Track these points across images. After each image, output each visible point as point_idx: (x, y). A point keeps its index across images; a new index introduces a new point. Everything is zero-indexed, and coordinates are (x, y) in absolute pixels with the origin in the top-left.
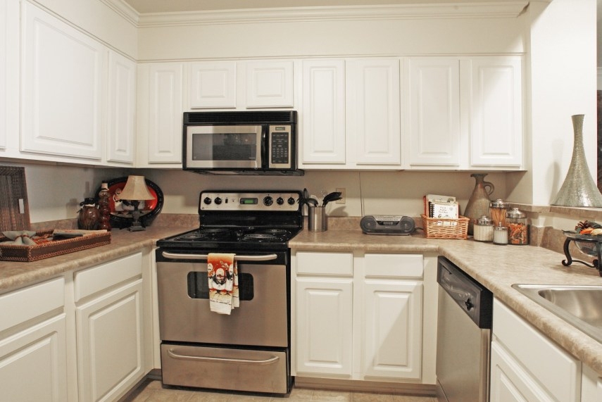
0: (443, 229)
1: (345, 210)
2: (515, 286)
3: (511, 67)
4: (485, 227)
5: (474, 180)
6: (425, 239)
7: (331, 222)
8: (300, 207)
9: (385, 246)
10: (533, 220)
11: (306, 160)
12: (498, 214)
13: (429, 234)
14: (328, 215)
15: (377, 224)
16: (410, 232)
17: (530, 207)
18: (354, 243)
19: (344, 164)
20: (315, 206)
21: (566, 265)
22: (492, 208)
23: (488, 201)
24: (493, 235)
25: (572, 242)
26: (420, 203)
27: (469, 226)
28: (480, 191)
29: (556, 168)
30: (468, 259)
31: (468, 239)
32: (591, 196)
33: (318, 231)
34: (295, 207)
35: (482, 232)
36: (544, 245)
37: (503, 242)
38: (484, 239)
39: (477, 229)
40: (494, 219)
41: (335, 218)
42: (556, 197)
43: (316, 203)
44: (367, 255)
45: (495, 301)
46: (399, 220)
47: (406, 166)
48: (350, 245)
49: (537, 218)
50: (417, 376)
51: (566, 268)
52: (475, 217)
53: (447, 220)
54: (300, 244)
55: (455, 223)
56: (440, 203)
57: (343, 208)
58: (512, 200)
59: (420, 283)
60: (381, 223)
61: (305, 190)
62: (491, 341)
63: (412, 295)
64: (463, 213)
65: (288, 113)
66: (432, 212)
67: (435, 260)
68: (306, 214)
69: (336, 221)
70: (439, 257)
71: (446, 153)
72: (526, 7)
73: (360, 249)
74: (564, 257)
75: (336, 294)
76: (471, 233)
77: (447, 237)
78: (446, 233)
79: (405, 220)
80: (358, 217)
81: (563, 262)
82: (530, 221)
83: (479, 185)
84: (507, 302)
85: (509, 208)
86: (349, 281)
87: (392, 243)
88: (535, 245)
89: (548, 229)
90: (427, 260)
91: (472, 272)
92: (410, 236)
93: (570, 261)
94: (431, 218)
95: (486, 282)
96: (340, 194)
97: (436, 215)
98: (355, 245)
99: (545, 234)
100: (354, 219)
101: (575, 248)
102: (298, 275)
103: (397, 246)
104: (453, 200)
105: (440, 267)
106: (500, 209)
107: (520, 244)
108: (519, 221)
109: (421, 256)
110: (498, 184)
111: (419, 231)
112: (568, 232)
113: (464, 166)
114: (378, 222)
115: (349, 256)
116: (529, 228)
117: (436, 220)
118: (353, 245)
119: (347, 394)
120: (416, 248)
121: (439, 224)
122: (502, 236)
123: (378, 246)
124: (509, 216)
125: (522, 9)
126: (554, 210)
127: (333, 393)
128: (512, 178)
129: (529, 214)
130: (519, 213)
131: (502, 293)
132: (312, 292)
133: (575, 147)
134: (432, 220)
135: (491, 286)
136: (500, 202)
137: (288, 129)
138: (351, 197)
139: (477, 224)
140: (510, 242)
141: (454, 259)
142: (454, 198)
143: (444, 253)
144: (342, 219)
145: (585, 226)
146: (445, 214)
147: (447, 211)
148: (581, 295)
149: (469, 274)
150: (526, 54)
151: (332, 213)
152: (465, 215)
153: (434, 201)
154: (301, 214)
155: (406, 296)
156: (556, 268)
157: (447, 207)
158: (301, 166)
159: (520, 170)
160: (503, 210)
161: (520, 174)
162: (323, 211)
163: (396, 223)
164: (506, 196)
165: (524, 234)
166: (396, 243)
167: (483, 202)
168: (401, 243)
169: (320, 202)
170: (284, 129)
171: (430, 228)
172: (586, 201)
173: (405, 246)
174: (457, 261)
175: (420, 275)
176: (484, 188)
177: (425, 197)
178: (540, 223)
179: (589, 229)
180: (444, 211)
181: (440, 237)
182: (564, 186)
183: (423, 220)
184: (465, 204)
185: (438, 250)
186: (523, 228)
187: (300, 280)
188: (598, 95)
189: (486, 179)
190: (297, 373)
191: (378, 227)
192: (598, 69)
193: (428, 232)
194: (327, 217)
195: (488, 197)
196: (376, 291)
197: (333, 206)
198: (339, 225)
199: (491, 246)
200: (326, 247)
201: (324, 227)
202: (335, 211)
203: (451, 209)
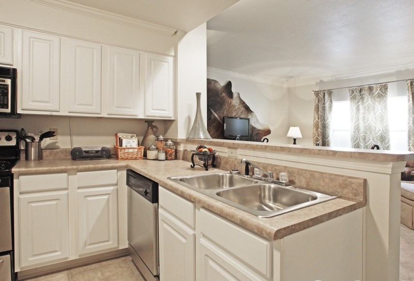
0: (128, 153)
1: (57, 144)
2: (169, 178)
3: (168, 62)
4: (153, 151)
5: (146, 123)
6: (117, 161)
7: (45, 154)
8: (18, 143)
9: (91, 166)
10: (178, 146)
11: (24, 107)
12: (160, 144)
13: (120, 158)
14: (43, 148)
15: (84, 152)
16: (106, 157)
17: (177, 139)
18: (68, 166)
19: (59, 111)
20: (33, 141)
21: (193, 167)
22: (157, 140)
23: (154, 136)
24: (157, 155)
25: (195, 156)
26: (114, 138)
27: (144, 151)
28: (150, 131)
29: (189, 118)
30: (145, 169)
31: (143, 159)
32: (204, 133)
33: (35, 160)
34: (13, 143)
35: (151, 154)
36: (183, 159)
37: (163, 159)
38: (153, 158)
39: (149, 152)
40: (158, 146)
41: (49, 150)
42: (189, 133)
43: (33, 139)
44: (78, 173)
45: (160, 187)
46: (100, 149)
47: (104, 115)
48: (65, 168)
49: (179, 145)
50: (116, 245)
51: (193, 169)
52: (148, 147)
53: (131, 148)
54: (23, 169)
55: (136, 150)
56: (127, 138)
57: (56, 142)
58: (168, 135)
59: (115, 187)
60: (87, 152)
61: (22, 129)
62: (158, 208)
63: (111, 195)
64: (140, 143)
65: (8, 70)
66: (122, 144)
67: (125, 172)
68: (22, 147)
69: (50, 152)
70: (127, 170)
71: (130, 108)
72: (176, 32)
73: (73, 169)
74: (192, 164)
75: (55, 202)
76: (145, 155)
77: (131, 159)
78: (130, 156)
79: (103, 150)
80: (68, 149)
81: (191, 166)
82: (176, 147)
83: (150, 128)
84: (166, 187)
85: (166, 140)
86: (65, 192)
87: (96, 164)
88: (179, 159)
89: (185, 151)
90: (120, 173)
91: (147, 175)
92: (107, 160)
93: (194, 165)
94: (121, 147)
95: (155, 178)
96: (54, 132)
97: (124, 145)
98: (70, 167)
99: (184, 153)
100: (65, 150)
101: (196, 158)
102: (21, 193)
103: (100, 166)
104: (134, 136)
105: (128, 176)
106: (161, 141)
107: (172, 160)
108: (171, 147)
109: (116, 171)
110: (160, 127)
111: (112, 156)
112: (193, 151)
113: (141, 116)
114: (85, 151)
115: (65, 175)
116: (176, 151)
117: (124, 149)
118: (68, 167)
119: (66, 272)
120: (112, 166)
121: (126, 151)
122: (162, 156)
123: (87, 166)
124: (166, 145)
125: (173, 33)
126: (188, 141)
127: (53, 275)
128: (168, 123)
129: (176, 143)
130: (171, 142)
131: (163, 182)
132: (33, 205)
133: (197, 109)
134: (122, 149)
135: (158, 180)
136: (161, 137)
137: (8, 82)
138: (63, 134)
139: (149, 149)
140: (167, 159)
141: (137, 170)
142: (135, 135)
143: (130, 167)
144: (55, 150)
145: (200, 147)
146: (130, 145)
147: (131, 143)
148: (198, 178)
149: (146, 176)
150: (175, 57)
151: (46, 146)
152: (142, 145)
153: (123, 137)
154: (19, 148)
155: (106, 197)
156: (188, 169)
157: (131, 141)
158: (19, 111)
159: (172, 119)
160: (163, 142)
161: (171, 121)
162: (39, 145)
163: (97, 152)
164: (164, 134)
165: (173, 154)
166: (98, 164)
167: (152, 137)
168: (103, 164)
169: (37, 139)
170: (4, 81)
171: (121, 154)
172: (202, 136)
173: (105, 165)
174: (138, 170)
175: (115, 182)
176: (152, 129)
177: (116, 134)
178: (181, 148)
179: (202, 149)
180: (129, 143)
181: (127, 159)
182: (193, 129)
183: (116, 149)
184: (141, 138)
185: (126, 166)
186: (173, 151)
187: (22, 196)
188: (208, 82)
189: (153, 124)
190: (21, 269)
191: (84, 154)
192: (207, 68)
193: (119, 156)
194: (42, 149)
195: (155, 135)
196: (85, 196)
197: (47, 141)
198: (52, 155)
199: (157, 162)
200: (46, 170)
201: (40, 157)
202: (48, 145)
203: (133, 142)
